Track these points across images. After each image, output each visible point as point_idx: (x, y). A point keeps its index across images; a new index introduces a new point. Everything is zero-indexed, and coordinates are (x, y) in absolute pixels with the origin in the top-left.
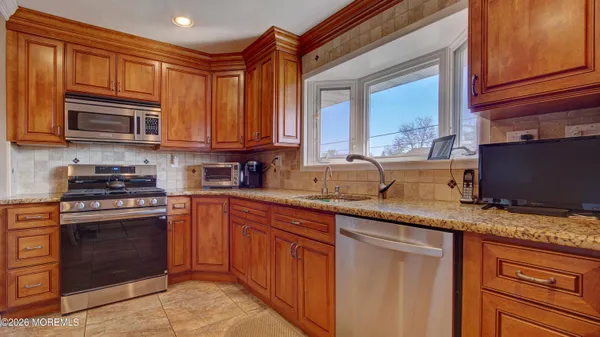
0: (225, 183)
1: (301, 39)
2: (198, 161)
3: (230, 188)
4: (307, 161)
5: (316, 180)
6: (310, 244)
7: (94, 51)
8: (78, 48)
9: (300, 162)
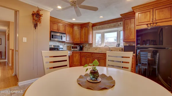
0: (76, 50)
1: (93, 24)
2: (69, 45)
3: (77, 50)
4: (94, 46)
5: (96, 49)
6: (101, 58)
7: (55, 23)
8: (53, 22)
9: (92, 46)
